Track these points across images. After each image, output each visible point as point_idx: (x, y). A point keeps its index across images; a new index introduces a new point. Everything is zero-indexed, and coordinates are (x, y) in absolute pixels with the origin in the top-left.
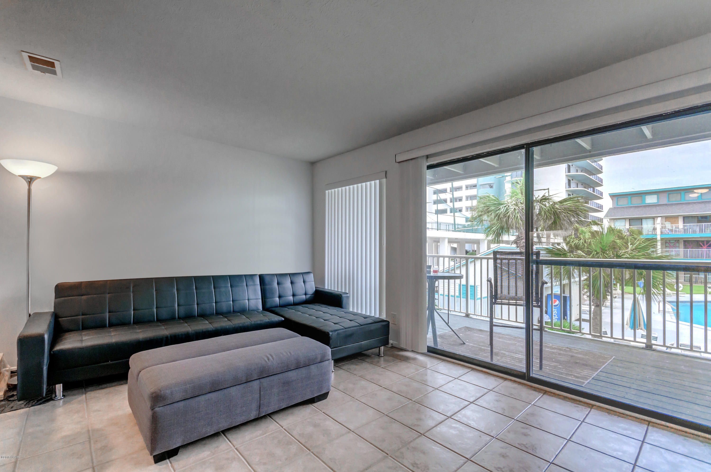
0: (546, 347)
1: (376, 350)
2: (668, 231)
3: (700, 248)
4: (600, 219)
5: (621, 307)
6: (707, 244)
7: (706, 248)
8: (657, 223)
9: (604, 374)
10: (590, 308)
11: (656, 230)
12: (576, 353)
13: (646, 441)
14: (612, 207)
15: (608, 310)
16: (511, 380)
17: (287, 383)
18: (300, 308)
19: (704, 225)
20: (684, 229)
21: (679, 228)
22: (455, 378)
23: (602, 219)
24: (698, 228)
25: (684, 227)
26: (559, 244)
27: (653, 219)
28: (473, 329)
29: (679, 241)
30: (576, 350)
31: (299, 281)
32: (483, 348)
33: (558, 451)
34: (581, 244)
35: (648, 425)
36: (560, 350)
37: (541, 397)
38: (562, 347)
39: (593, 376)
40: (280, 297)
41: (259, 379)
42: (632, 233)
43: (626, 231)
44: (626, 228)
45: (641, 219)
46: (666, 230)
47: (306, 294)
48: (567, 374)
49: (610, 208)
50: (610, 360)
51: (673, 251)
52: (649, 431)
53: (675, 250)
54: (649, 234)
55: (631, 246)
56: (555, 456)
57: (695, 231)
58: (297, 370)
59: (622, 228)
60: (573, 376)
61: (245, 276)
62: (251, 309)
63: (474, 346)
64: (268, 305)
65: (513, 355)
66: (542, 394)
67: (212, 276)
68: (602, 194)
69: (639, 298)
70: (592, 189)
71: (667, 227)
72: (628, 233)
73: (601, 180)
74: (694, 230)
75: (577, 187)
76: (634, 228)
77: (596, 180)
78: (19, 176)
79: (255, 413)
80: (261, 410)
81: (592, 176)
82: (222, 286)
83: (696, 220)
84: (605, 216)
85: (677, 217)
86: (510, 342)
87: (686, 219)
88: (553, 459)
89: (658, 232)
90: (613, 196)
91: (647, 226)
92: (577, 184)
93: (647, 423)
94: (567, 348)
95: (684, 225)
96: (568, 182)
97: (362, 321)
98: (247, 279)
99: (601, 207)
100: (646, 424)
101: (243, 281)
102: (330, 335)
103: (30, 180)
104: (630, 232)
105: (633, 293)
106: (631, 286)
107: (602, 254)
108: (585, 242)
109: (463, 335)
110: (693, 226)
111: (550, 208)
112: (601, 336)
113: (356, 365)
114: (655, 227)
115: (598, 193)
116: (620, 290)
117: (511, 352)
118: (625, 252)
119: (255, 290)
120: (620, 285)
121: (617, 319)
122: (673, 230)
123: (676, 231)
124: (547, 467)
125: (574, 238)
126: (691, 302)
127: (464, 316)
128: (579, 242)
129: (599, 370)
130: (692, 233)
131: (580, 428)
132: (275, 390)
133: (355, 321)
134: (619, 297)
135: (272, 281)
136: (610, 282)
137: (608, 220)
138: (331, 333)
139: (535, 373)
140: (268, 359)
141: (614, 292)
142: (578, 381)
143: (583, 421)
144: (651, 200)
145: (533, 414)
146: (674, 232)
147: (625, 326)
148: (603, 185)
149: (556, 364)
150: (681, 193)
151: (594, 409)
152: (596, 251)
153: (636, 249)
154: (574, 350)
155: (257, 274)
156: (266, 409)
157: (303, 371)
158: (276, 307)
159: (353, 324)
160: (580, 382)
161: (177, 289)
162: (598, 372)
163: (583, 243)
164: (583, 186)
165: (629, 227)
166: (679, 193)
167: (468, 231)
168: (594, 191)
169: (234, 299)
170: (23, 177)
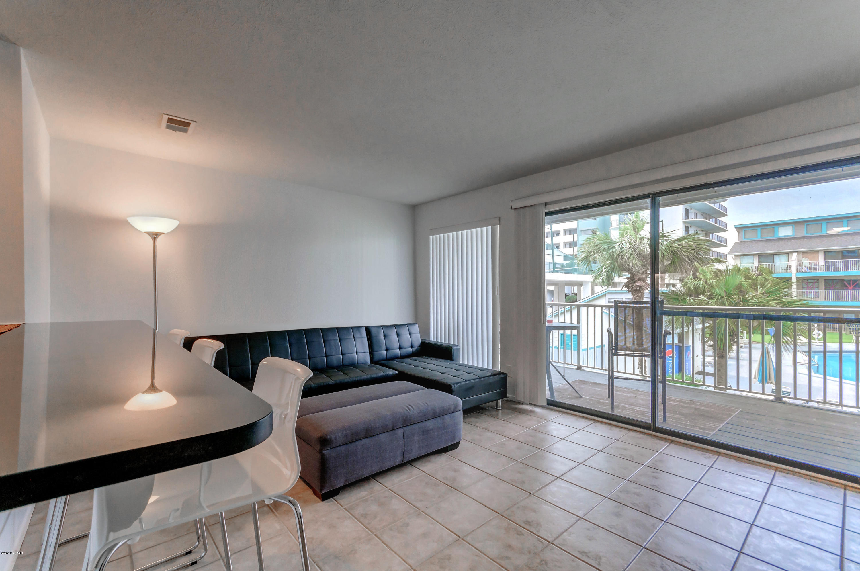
0: (670, 400)
1: (494, 404)
2: (805, 269)
3: (845, 288)
4: (723, 255)
5: (748, 358)
6: (853, 284)
7: (853, 289)
8: (793, 259)
9: (730, 426)
10: (715, 359)
11: (791, 267)
12: (701, 406)
13: (773, 483)
14: (737, 241)
15: (734, 363)
16: (635, 431)
17: (425, 432)
18: (409, 360)
19: (850, 261)
20: (825, 266)
21: (818, 266)
22: (580, 430)
23: (726, 255)
24: (842, 265)
25: (825, 264)
26: (674, 285)
27: (787, 255)
28: (588, 382)
29: (818, 280)
30: (700, 403)
31: (405, 332)
32: (601, 401)
33: (689, 491)
34: (701, 285)
35: (776, 471)
36: (682, 402)
37: (668, 446)
38: (685, 400)
39: (719, 428)
40: (387, 350)
41: (403, 427)
42: (762, 272)
43: (755, 270)
44: (755, 265)
45: (772, 255)
46: (802, 268)
47: (412, 347)
48: (692, 426)
49: (736, 243)
50: (737, 413)
51: (811, 293)
52: (777, 475)
53: (813, 291)
54: (782, 272)
55: (761, 289)
56: (686, 495)
57: (839, 269)
58: (433, 420)
59: (749, 266)
60: (698, 428)
61: (352, 328)
62: (359, 362)
63: (591, 400)
64: (376, 358)
65: (633, 407)
66: (669, 444)
67: (321, 329)
68: (725, 225)
69: (769, 347)
70: (714, 219)
71: (804, 264)
72: (757, 272)
73: (725, 209)
74: (837, 267)
75: (696, 218)
76: (764, 265)
77: (719, 208)
78: (145, 232)
79: (400, 458)
80: (405, 456)
81: (714, 204)
82: (331, 339)
83: (840, 255)
84: (730, 251)
85: (817, 252)
86: (629, 395)
87: (827, 254)
88: (684, 497)
89: (794, 269)
90: (739, 229)
91: (780, 263)
92: (696, 214)
93: (775, 468)
94: (691, 401)
95: (825, 262)
96: (686, 213)
97: (480, 373)
98: (355, 331)
99: (725, 241)
100: (774, 470)
101: (350, 334)
102: (453, 388)
103: (155, 236)
104: (759, 271)
105: (761, 341)
106: (760, 334)
107: (727, 299)
108: (706, 283)
109: (578, 388)
110: (837, 263)
111: (668, 246)
112: (726, 389)
113: (476, 418)
114: (790, 264)
115: (721, 225)
116: (747, 338)
117: (631, 405)
118: (753, 296)
119: (363, 343)
120: (747, 333)
121: (744, 373)
122: (811, 267)
123: (815, 268)
124: (679, 503)
125: (692, 279)
126: (841, 352)
127: (575, 369)
128: (698, 283)
129: (725, 423)
130: (835, 270)
131: (708, 472)
132: (416, 438)
133: (473, 373)
134: (746, 347)
135: (379, 333)
136: (735, 329)
137: (733, 256)
138: (453, 386)
139: (660, 424)
140: (409, 409)
141: (740, 341)
142: (704, 432)
143: (711, 467)
144: (785, 232)
145: (661, 461)
146: (812, 270)
147: (753, 380)
148: (727, 215)
149: (680, 416)
150: (822, 224)
151: (722, 456)
152: (720, 295)
153: (766, 292)
154: (698, 402)
155: (363, 327)
156: (409, 455)
157: (439, 420)
158: (384, 360)
159: (471, 376)
160: (706, 433)
161: (289, 343)
162: (724, 424)
163: (703, 284)
164: (703, 216)
165: (759, 265)
166: (820, 224)
167: (566, 272)
168: (716, 223)
169: (343, 353)
170: (148, 233)
